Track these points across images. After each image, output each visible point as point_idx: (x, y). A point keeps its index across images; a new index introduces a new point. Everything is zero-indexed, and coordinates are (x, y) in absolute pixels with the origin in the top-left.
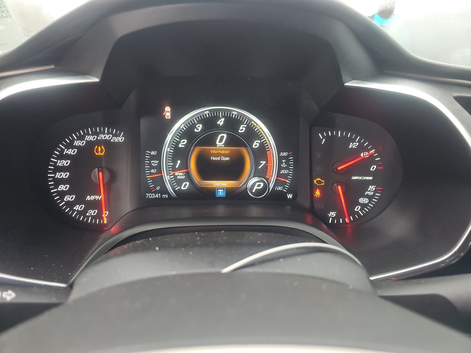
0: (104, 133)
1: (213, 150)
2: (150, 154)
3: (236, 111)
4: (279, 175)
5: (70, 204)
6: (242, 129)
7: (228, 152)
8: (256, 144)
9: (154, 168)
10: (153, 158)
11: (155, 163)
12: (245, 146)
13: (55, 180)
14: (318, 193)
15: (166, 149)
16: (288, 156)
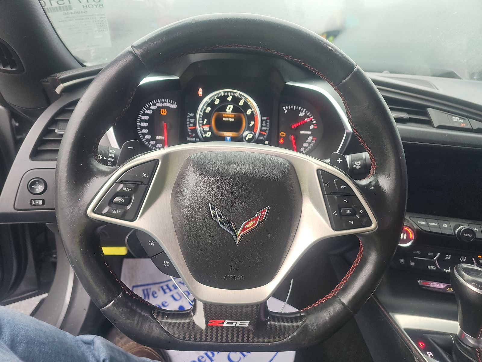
0: (166, 102)
1: (225, 114)
2: (190, 116)
3: (238, 93)
4: (261, 130)
5: (148, 140)
6: (241, 103)
7: (233, 116)
8: (249, 112)
9: (192, 123)
10: (191, 117)
11: (192, 120)
12: (243, 113)
13: (140, 127)
14: (282, 141)
15: (199, 113)
16: (267, 119)
